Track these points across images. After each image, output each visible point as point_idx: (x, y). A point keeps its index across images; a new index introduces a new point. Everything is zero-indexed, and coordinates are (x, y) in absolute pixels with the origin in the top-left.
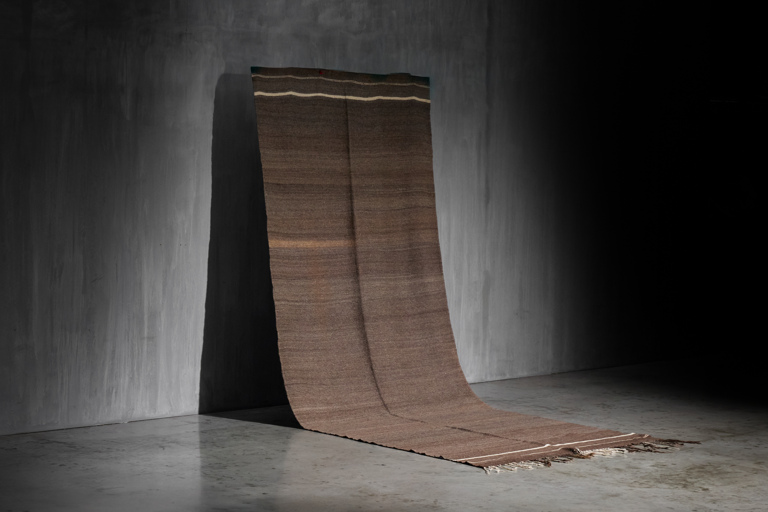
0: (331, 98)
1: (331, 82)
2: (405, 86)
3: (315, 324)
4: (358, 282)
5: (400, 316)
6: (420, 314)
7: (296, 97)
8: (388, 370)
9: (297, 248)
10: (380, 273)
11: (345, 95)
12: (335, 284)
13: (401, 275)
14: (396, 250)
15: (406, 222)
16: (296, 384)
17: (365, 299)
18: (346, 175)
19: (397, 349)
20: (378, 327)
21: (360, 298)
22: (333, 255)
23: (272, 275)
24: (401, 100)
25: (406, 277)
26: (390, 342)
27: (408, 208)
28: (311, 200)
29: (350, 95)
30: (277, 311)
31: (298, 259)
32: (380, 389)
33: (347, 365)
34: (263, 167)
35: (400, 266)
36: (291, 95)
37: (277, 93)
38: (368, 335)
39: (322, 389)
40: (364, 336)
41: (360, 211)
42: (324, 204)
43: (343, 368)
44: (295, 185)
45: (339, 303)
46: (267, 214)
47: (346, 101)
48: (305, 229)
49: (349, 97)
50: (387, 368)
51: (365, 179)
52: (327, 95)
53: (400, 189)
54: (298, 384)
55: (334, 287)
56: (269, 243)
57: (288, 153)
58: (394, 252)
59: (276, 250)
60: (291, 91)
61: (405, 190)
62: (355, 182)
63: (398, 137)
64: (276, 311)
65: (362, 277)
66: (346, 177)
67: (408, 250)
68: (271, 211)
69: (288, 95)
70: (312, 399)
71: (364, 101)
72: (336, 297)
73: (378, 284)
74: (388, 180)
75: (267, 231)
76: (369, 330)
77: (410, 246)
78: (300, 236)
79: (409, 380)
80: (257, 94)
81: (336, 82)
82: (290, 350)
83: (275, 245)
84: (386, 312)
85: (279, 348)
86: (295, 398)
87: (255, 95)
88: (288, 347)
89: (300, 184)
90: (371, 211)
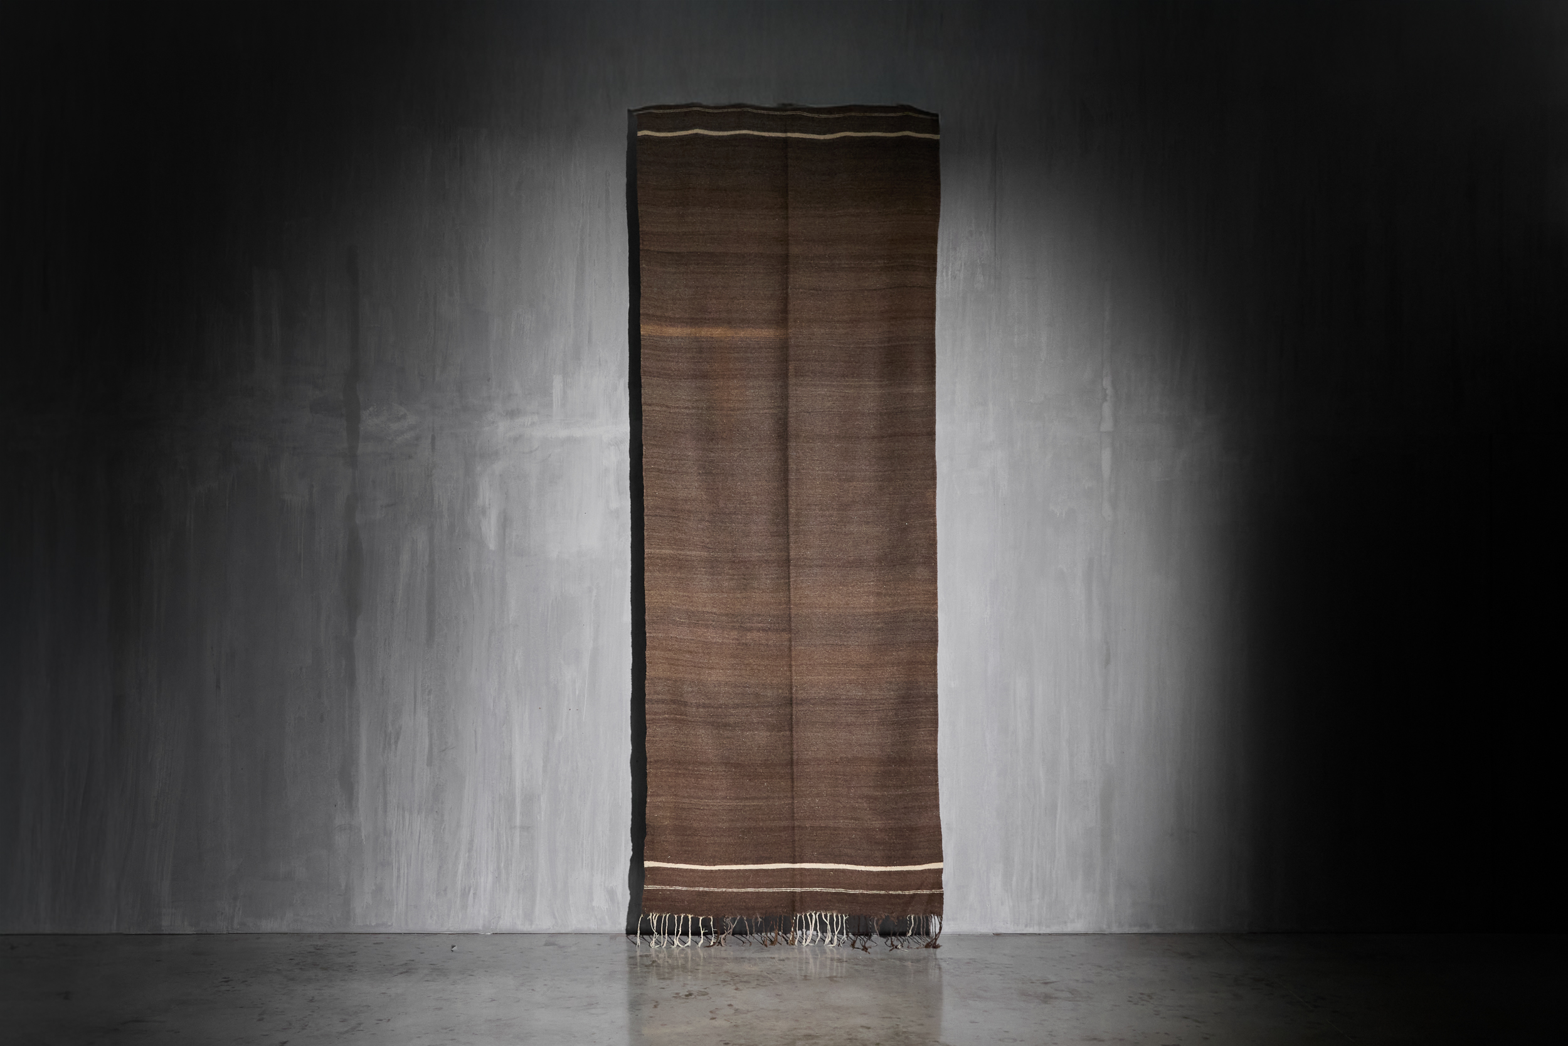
0: (762, 136)
1: (764, 114)
2: (893, 117)
3: (713, 439)
4: (785, 386)
5: (858, 437)
6: (890, 436)
7: (703, 137)
8: (814, 510)
9: (696, 338)
10: (828, 376)
11: (786, 131)
12: (753, 387)
13: (870, 381)
14: (867, 345)
15: (886, 307)
16: (661, 516)
17: (793, 410)
18: (781, 241)
19: (838, 483)
20: (811, 450)
21: (787, 408)
22: (754, 348)
23: (641, 370)
24: (886, 137)
25: (878, 383)
26: (828, 472)
27: (891, 288)
28: (724, 274)
29: (794, 132)
30: (646, 419)
31: (696, 352)
32: (791, 536)
33: (755, 497)
34: (640, 229)
35: (871, 368)
36: (696, 134)
37: (675, 132)
38: (790, 460)
39: (702, 527)
40: (785, 460)
41: (801, 290)
42: (745, 279)
43: (747, 502)
44: (697, 253)
45: (757, 413)
46: (641, 291)
47: (786, 140)
48: (710, 313)
49: (789, 135)
50: (813, 507)
51: (815, 247)
52: (756, 133)
53: (879, 262)
54: (664, 516)
55: (752, 391)
56: (641, 330)
57: (689, 211)
58: (863, 348)
59: (653, 339)
60: (696, 128)
61: (888, 263)
62: (795, 250)
63: (881, 188)
64: (643, 418)
65: (792, 381)
66: (782, 243)
67: (885, 347)
68: (651, 287)
69: (691, 134)
70: (680, 539)
71: (819, 140)
72: (753, 405)
73: (823, 391)
74: (860, 247)
75: (640, 313)
76: (792, 454)
77: (888, 342)
78: (701, 322)
79: (845, 527)
80: (640, 134)
81: (772, 115)
82: (659, 471)
83: (652, 332)
84: (830, 430)
85: (644, 467)
86: (654, 534)
87: (638, 135)
88: (656, 466)
89: (706, 253)
90: (821, 290)
